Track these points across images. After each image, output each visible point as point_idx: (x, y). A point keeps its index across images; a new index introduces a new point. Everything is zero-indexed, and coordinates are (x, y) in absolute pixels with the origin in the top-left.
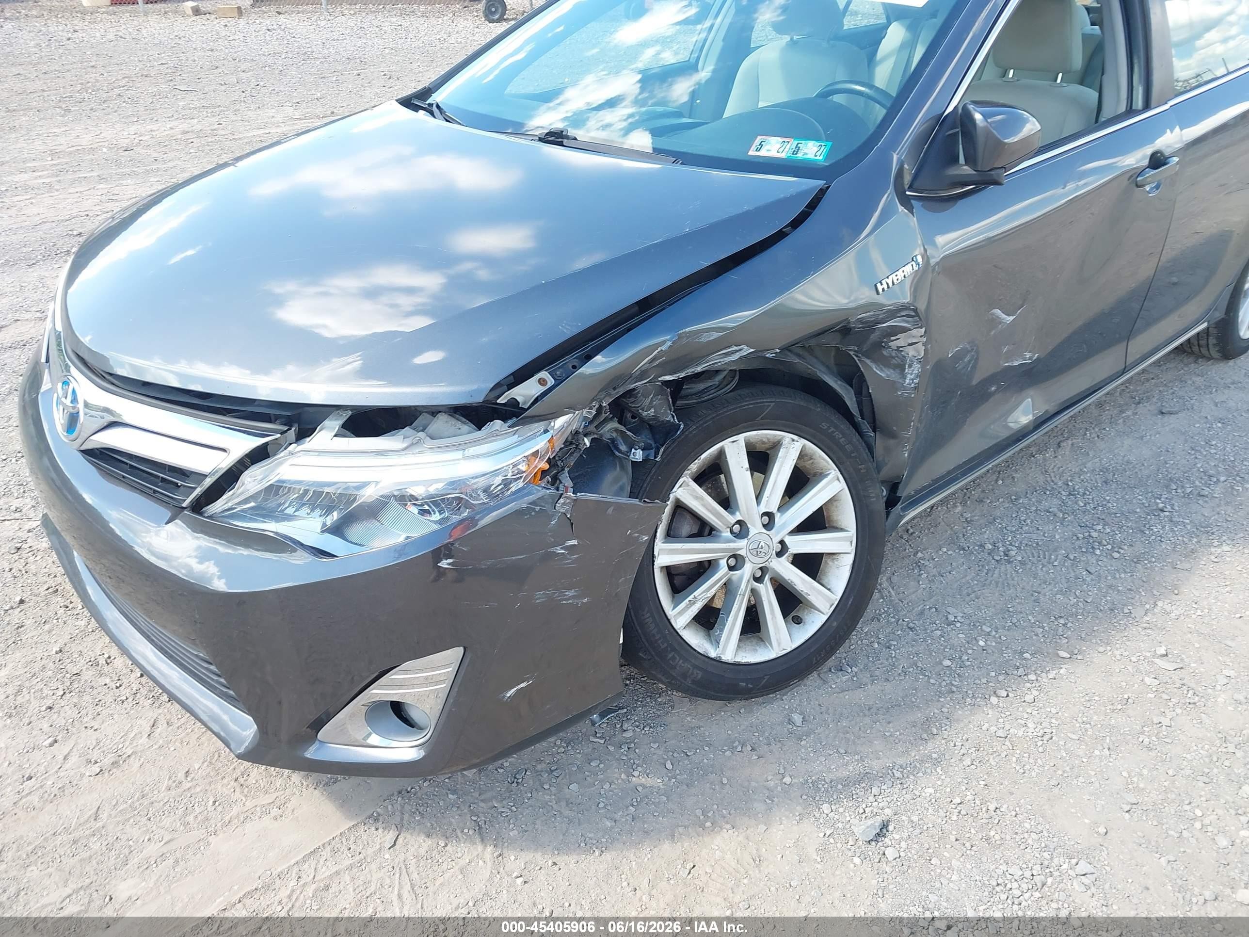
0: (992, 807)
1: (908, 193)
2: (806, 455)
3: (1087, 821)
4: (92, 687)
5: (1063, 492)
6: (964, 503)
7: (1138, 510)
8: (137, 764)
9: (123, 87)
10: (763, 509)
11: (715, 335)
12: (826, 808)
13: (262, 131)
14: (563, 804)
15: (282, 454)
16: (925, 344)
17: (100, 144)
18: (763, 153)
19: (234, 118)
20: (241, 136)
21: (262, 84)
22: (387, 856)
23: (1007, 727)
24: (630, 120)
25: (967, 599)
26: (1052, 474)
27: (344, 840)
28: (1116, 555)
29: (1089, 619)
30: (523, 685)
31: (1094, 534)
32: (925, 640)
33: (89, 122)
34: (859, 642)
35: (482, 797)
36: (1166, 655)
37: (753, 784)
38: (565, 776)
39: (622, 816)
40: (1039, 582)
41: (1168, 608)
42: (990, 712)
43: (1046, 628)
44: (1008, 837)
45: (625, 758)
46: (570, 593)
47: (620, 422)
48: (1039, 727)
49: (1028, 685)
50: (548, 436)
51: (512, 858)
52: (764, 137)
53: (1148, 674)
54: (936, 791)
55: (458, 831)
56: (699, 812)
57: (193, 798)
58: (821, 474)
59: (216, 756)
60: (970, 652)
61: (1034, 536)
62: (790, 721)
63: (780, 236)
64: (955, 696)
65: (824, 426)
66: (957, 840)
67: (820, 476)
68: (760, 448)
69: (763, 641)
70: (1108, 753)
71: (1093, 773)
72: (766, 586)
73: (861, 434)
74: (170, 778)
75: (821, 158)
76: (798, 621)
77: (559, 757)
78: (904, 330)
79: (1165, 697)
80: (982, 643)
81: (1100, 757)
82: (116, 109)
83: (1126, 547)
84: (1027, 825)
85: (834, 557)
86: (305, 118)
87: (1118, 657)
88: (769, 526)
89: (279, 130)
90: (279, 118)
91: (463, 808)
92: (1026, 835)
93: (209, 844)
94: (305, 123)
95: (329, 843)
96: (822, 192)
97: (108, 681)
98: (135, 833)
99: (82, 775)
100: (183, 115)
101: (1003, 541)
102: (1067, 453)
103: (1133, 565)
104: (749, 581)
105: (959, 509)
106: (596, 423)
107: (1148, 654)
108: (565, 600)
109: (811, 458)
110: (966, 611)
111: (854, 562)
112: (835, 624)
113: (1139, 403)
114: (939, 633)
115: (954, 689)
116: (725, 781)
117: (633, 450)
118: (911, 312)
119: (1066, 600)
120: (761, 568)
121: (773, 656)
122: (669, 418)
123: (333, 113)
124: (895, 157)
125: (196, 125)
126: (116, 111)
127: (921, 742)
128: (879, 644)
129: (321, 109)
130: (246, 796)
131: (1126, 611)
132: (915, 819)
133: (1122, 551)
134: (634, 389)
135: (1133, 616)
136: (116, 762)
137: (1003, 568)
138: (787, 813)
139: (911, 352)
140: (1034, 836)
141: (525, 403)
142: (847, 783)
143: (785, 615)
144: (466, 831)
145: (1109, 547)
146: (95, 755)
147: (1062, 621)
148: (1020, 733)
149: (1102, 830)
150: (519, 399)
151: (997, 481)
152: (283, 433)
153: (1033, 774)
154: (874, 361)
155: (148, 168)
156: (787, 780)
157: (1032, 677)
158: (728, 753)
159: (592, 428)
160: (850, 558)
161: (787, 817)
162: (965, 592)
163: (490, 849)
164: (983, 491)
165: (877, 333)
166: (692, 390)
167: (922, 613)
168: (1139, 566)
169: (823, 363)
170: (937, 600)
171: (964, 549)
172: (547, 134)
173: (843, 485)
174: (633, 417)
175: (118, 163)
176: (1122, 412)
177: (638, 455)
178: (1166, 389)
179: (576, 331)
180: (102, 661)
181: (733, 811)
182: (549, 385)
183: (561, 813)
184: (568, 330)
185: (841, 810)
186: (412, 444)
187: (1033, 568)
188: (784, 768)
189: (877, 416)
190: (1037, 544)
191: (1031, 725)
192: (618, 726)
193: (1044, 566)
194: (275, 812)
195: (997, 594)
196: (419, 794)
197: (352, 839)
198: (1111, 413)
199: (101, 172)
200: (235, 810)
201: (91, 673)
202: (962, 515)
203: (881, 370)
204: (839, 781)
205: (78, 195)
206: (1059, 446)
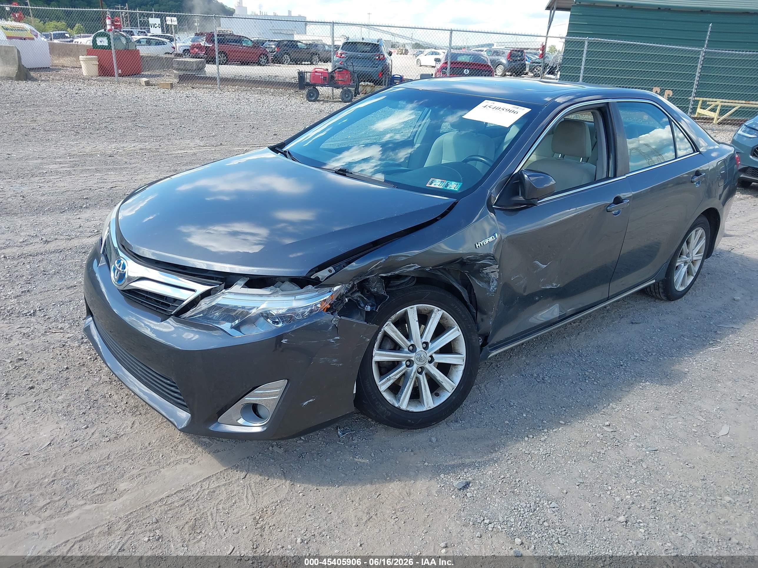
0: (517, 480)
1: (493, 206)
2: (444, 318)
3: (559, 488)
4: (103, 406)
5: (576, 355)
6: (527, 356)
7: (611, 365)
8: (126, 439)
9: (108, 122)
10: (424, 340)
11: (404, 258)
12: (442, 476)
13: (183, 151)
14: (323, 467)
15: (219, 293)
16: (499, 272)
17: (96, 152)
18: (432, 185)
19: (168, 143)
20: (171, 153)
21: (183, 126)
22: (241, 482)
23: (530, 450)
24: (376, 168)
25: (521, 396)
26: (573, 347)
27: (222, 474)
28: (595, 383)
29: (577, 409)
30: (311, 401)
31: (587, 373)
32: (498, 412)
33: (89, 140)
34: (467, 411)
35: (286, 461)
36: (609, 425)
37: (410, 464)
38: (325, 456)
39: (349, 473)
40: (557, 392)
41: (614, 406)
42: (524, 443)
43: (556, 411)
44: (523, 492)
45: (352, 451)
46: (335, 360)
47: (362, 293)
48: (545, 451)
49: (543, 434)
50: (331, 293)
51: (298, 486)
52: (434, 179)
53: (599, 433)
54: (493, 473)
55: (274, 474)
56: (384, 474)
57: (152, 454)
58: (451, 327)
59: (163, 438)
60: (518, 418)
61: (558, 373)
62: (431, 441)
63: (435, 220)
64: (508, 436)
65: (453, 305)
66: (499, 492)
67: (450, 328)
68: (424, 312)
69: (420, 402)
70: (574, 463)
71: (565, 470)
72: (423, 376)
73: (470, 311)
74: (141, 445)
75: (457, 189)
76: (437, 395)
77: (322, 449)
78: (490, 265)
79: (605, 442)
80: (524, 415)
81: (570, 465)
82: (104, 134)
83: (601, 380)
84: (532, 488)
85: (456, 366)
86: (206, 146)
87: (587, 425)
88: (426, 348)
89: (192, 151)
90: (192, 144)
91: (277, 465)
92: (531, 492)
93: (160, 472)
94: (206, 149)
95: (215, 475)
96: (455, 204)
97: (111, 404)
98: (127, 465)
99: (101, 441)
100: (140, 140)
101: (543, 374)
102: (582, 337)
103: (602, 387)
104: (415, 372)
105: (524, 358)
106: (351, 292)
107: (601, 425)
108: (332, 363)
109: (446, 319)
110: (519, 401)
111: (464, 369)
112: (454, 398)
113: (622, 318)
114: (505, 410)
115: (508, 433)
116: (398, 462)
117: (366, 306)
118: (492, 257)
119: (568, 400)
120: (421, 367)
121: (425, 410)
122: (383, 293)
123: (221, 144)
124: (489, 191)
125: (147, 145)
126: (104, 135)
127: (489, 453)
128: (476, 412)
129: (215, 142)
130: (177, 454)
131: (595, 406)
132: (482, 482)
133: (599, 382)
134: (368, 279)
135: (597, 409)
136: (116, 437)
137: (540, 385)
138: (424, 477)
139: (493, 275)
140: (534, 492)
141: (322, 279)
142: (453, 467)
143: (431, 392)
144: (278, 474)
145: (593, 379)
146: (106, 434)
147: (564, 409)
148: (536, 453)
149: (565, 491)
150: (320, 277)
151: (545, 347)
152: (220, 284)
153: (539, 469)
154: (476, 278)
155: (122, 166)
156: (426, 464)
157: (546, 430)
158: (400, 452)
159: (349, 294)
160: (462, 368)
161: (424, 479)
162: (520, 394)
163: (288, 482)
164: (537, 351)
165: (477, 266)
166: (395, 284)
167: (498, 401)
168: (605, 388)
169: (454, 278)
170: (507, 396)
171: (523, 376)
172: (339, 170)
173: (460, 333)
174: (368, 292)
175: (106, 164)
176: (613, 321)
177: (368, 308)
178: (637, 312)
179: (346, 251)
180: (107, 396)
181: (400, 474)
182: (333, 273)
183: (321, 470)
184: (343, 250)
185: (449, 477)
186: (274, 293)
187: (555, 386)
188: (425, 459)
189: (478, 304)
190: (559, 376)
191: (541, 449)
192: (351, 438)
193: (560, 385)
194: (190, 461)
195: (535, 396)
196: (257, 459)
197: (226, 474)
198: (607, 321)
199: (97, 167)
200: (172, 460)
201: (103, 400)
202: (525, 361)
203: (480, 283)
204: (449, 466)
205: (85, 178)
206: (579, 334)
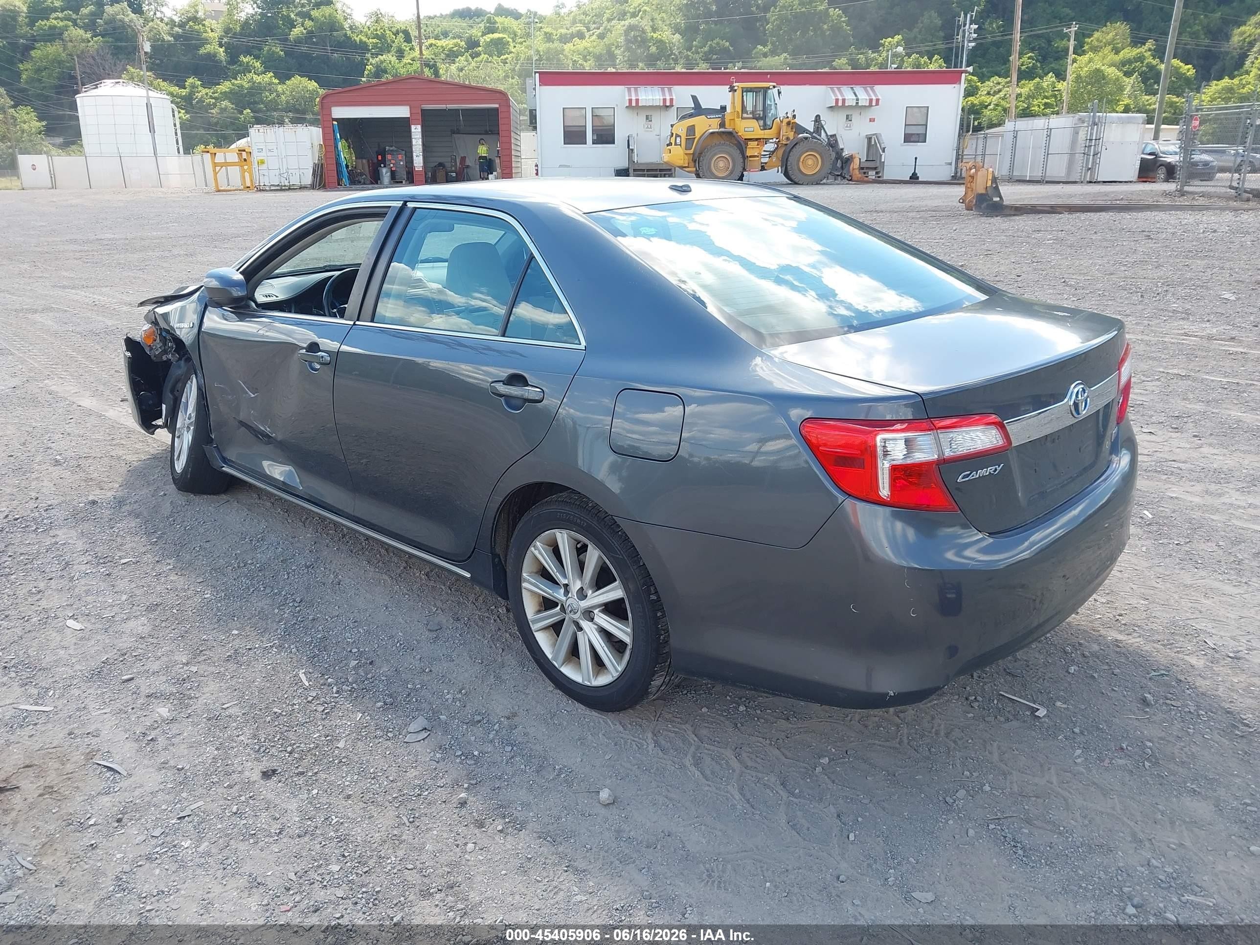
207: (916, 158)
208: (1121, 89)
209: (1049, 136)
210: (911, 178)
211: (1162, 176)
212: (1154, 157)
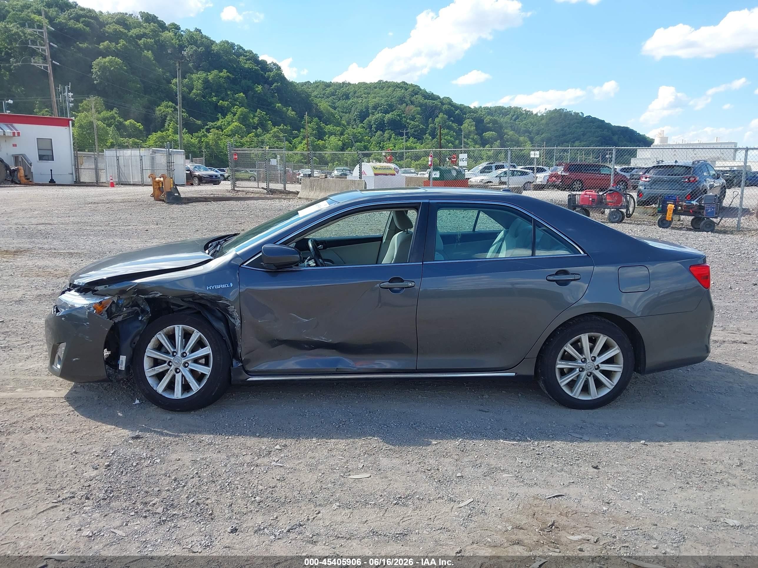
1: (243, 266)
10: (184, 350)
16: (237, 312)
30: (77, 359)
50: (102, 300)
65: (206, 330)
72: (179, 375)
76: (188, 392)
78: (229, 306)
88: (184, 357)
104: (172, 370)
108: (86, 338)
118: (225, 299)
120: (177, 368)
121: (173, 398)
122: (147, 310)
139: (234, 314)
150: (99, 290)
154: (229, 315)
165: (220, 304)
173: (210, 351)
203: (231, 319)
207: (51, 170)
208: (107, 134)
209: (141, 160)
210: (50, 182)
211: (196, 182)
212: (189, 172)
